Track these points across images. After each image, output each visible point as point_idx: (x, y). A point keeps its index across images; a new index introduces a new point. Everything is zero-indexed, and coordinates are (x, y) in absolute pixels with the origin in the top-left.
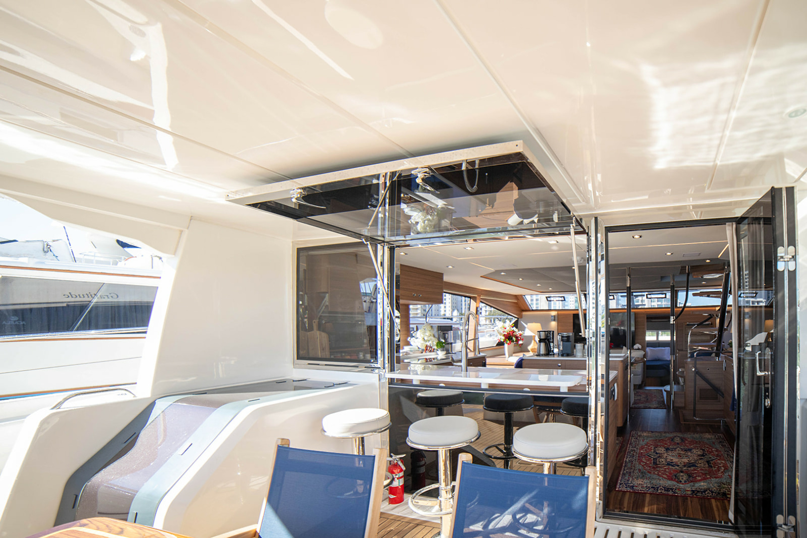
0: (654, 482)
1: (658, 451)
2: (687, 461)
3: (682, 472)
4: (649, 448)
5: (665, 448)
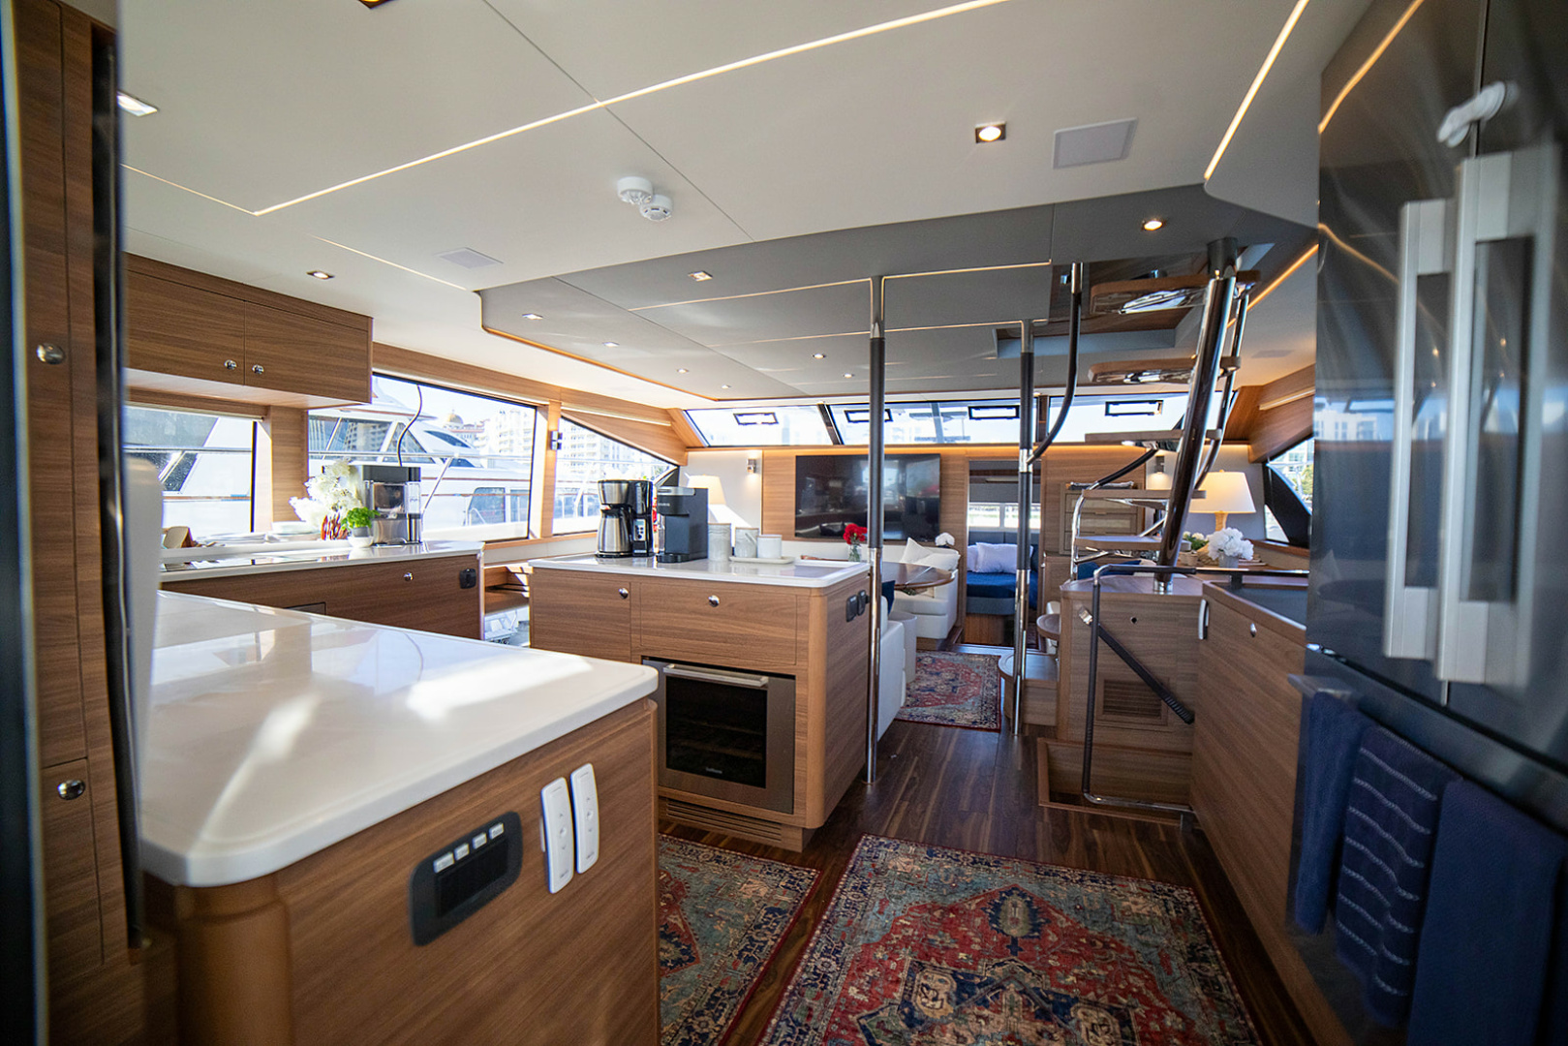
1: (918, 1002)
4: (888, 971)
5: (954, 975)
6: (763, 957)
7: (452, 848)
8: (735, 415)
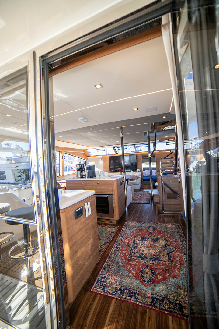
0: (124, 280)
1: (136, 241)
2: (154, 253)
3: (148, 267)
4: (131, 238)
5: (141, 238)
7: (79, 208)
8: (97, 150)
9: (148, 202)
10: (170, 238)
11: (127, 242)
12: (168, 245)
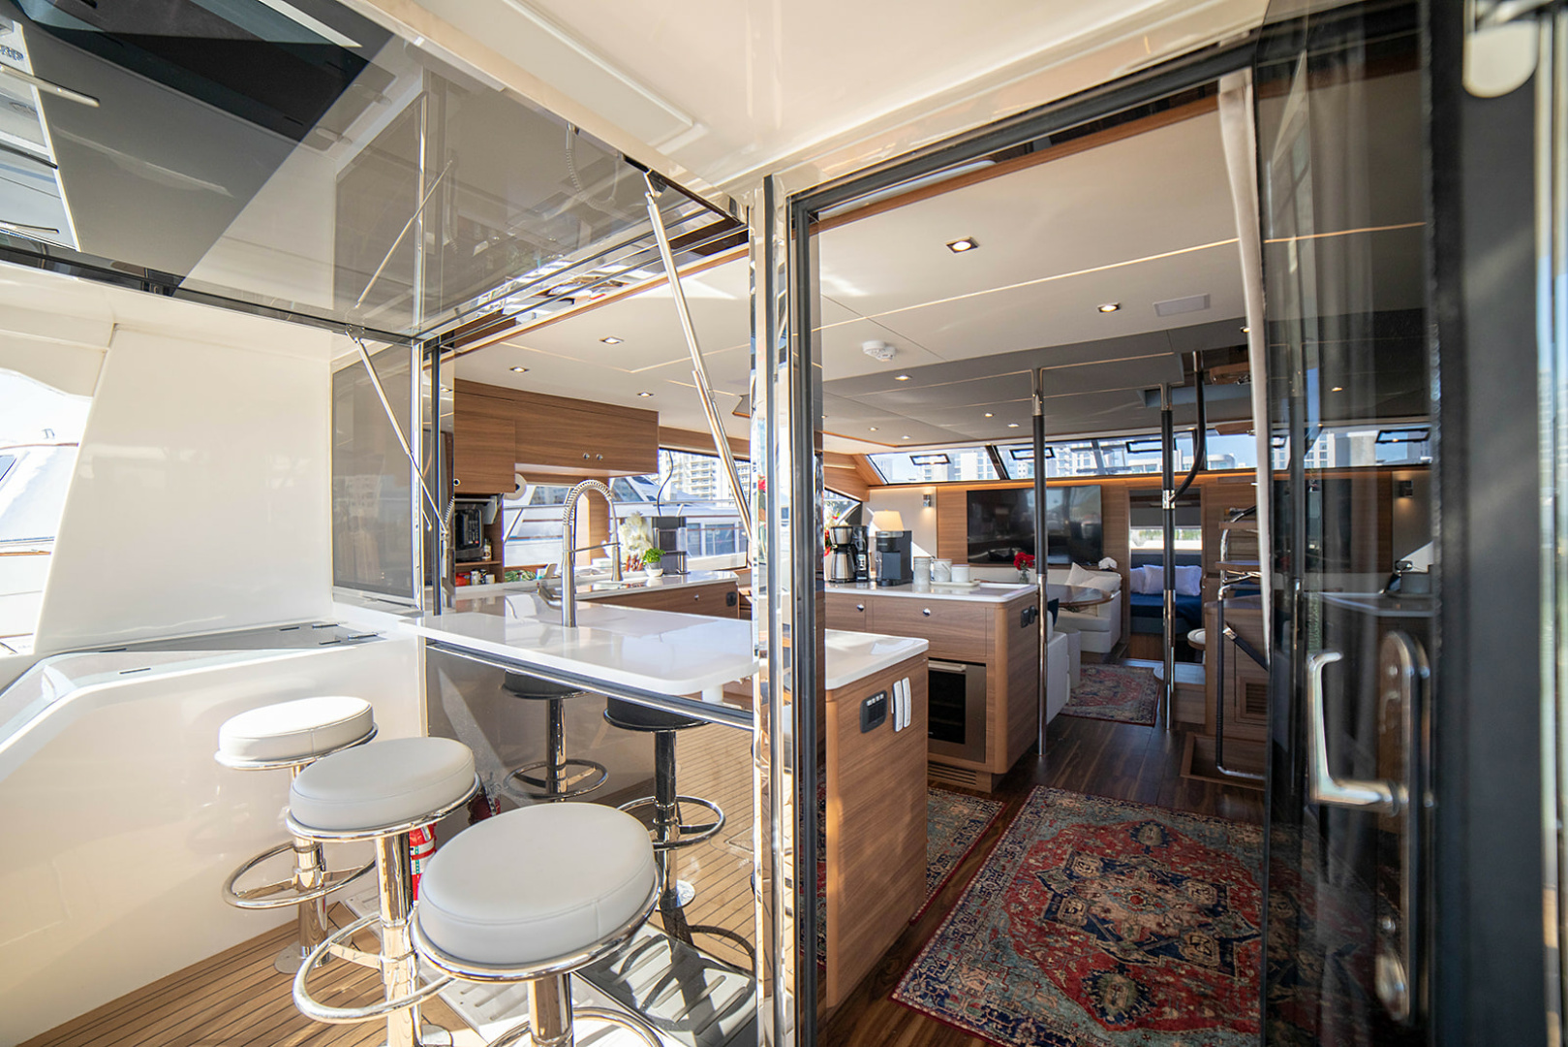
1: (1076, 869)
2: (1154, 927)
3: (1121, 969)
4: (1055, 854)
5: (1102, 860)
6: (971, 843)
8: (912, 458)
9: (1149, 717)
10: (1243, 884)
11: (1038, 867)
12: (1225, 907)
